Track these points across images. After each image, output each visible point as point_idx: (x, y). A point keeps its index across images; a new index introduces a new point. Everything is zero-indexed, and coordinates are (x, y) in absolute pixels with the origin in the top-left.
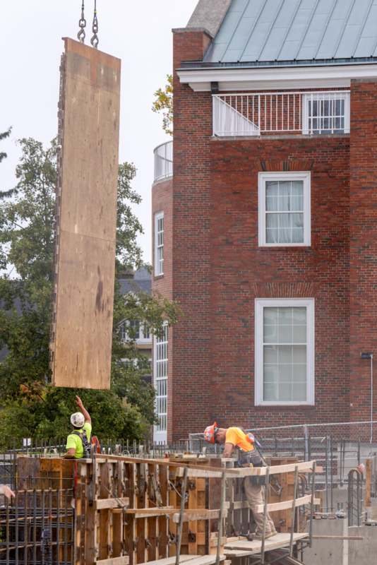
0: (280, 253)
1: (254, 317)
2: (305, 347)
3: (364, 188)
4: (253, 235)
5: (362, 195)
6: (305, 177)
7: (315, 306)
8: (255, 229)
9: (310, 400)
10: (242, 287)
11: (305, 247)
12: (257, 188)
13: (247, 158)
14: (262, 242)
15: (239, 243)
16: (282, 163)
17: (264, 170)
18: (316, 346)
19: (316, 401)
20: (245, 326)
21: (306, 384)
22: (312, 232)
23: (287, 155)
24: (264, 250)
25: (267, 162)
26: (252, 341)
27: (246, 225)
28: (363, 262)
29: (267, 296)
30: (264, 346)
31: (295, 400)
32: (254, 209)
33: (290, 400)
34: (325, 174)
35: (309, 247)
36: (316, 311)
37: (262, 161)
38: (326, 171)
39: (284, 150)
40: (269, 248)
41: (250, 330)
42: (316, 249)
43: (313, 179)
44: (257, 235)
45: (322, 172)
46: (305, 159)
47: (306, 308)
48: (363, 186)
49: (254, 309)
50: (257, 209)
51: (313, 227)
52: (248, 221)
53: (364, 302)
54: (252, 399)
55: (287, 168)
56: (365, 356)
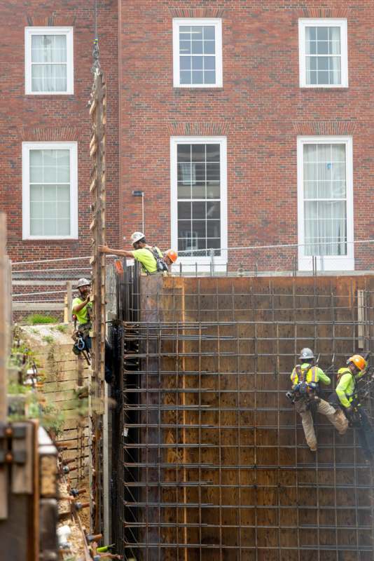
0: (46, 100)
1: (21, 159)
2: (68, 187)
3: (134, 42)
4: (20, 84)
5: (132, 48)
6: (68, 32)
7: (78, 149)
8: (22, 79)
9: (74, 235)
10: (10, 131)
11: (68, 95)
12: (24, 41)
13: (15, 14)
14: (29, 91)
15: (7, 91)
16: (46, 19)
17: (31, 25)
18: (79, 186)
19: (79, 236)
20: (13, 167)
21: (69, 220)
22: (75, 81)
23: (51, 12)
24: (30, 97)
25: (33, 18)
26: (20, 181)
27: (14, 75)
28: (134, 108)
29: (34, 140)
30: (31, 186)
31: (59, 234)
32: (21, 60)
33: (55, 234)
34: (86, 29)
35: (72, 95)
36: (79, 153)
37: (29, 18)
38: (87, 26)
39: (49, 7)
40: (36, 96)
41: (18, 171)
42: (79, 97)
43: (76, 34)
44: (24, 84)
45: (84, 27)
46: (68, 15)
47: (69, 150)
48: (134, 40)
49: (21, 152)
50: (23, 61)
51: (75, 77)
52: (16, 71)
53: (135, 145)
54: (20, 234)
55: (51, 24)
56: (138, 194)
